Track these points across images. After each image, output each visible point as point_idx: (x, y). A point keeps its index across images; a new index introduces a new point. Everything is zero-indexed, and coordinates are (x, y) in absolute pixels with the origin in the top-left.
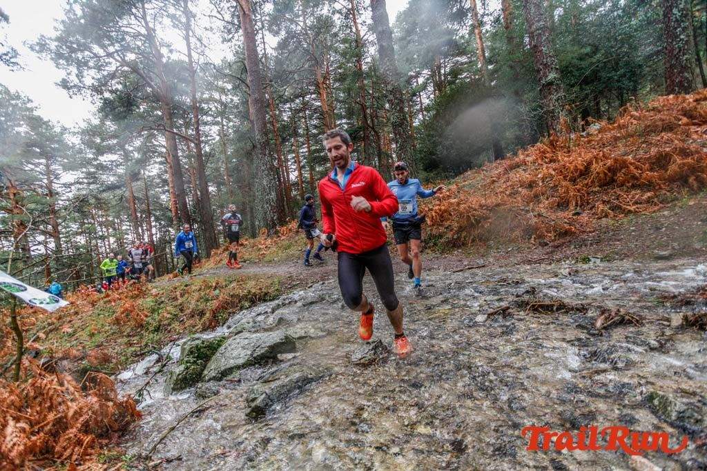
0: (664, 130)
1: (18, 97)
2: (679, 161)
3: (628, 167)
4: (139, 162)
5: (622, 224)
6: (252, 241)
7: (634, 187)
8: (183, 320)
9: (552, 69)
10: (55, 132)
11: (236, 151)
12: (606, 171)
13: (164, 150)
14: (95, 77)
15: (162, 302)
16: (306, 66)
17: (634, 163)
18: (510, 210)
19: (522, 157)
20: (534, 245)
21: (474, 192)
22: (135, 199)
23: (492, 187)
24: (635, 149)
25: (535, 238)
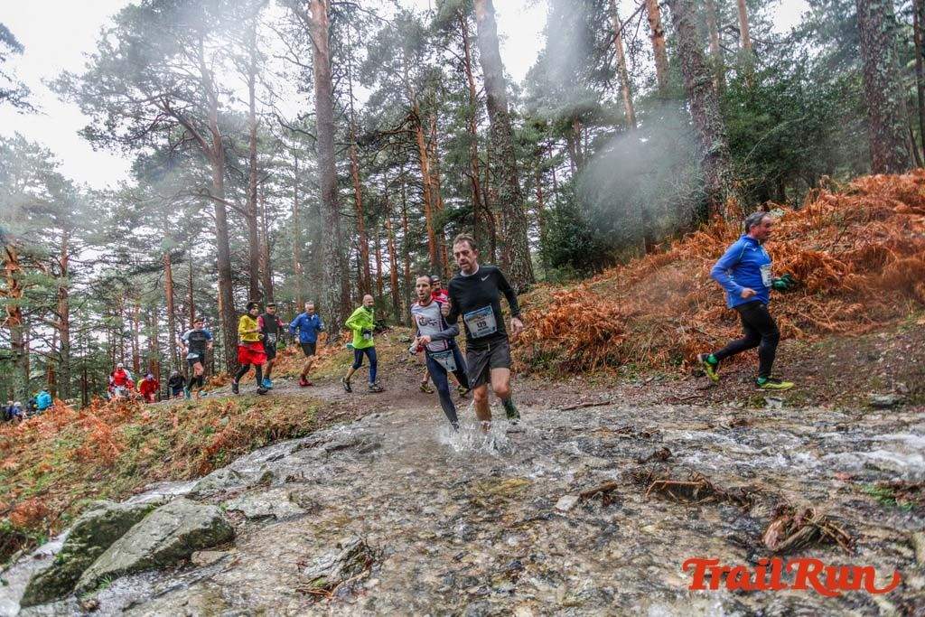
0: (872, 218)
1: (37, 150)
2: (897, 260)
3: (823, 266)
5: (816, 348)
7: (832, 294)
8: (170, 459)
9: (717, 135)
10: (80, 196)
12: (791, 270)
13: (215, 225)
14: (132, 126)
16: (405, 127)
17: (831, 261)
18: (653, 322)
19: (675, 249)
20: (685, 374)
21: (608, 295)
22: (174, 286)
23: (632, 289)
24: (832, 242)
25: (686, 363)
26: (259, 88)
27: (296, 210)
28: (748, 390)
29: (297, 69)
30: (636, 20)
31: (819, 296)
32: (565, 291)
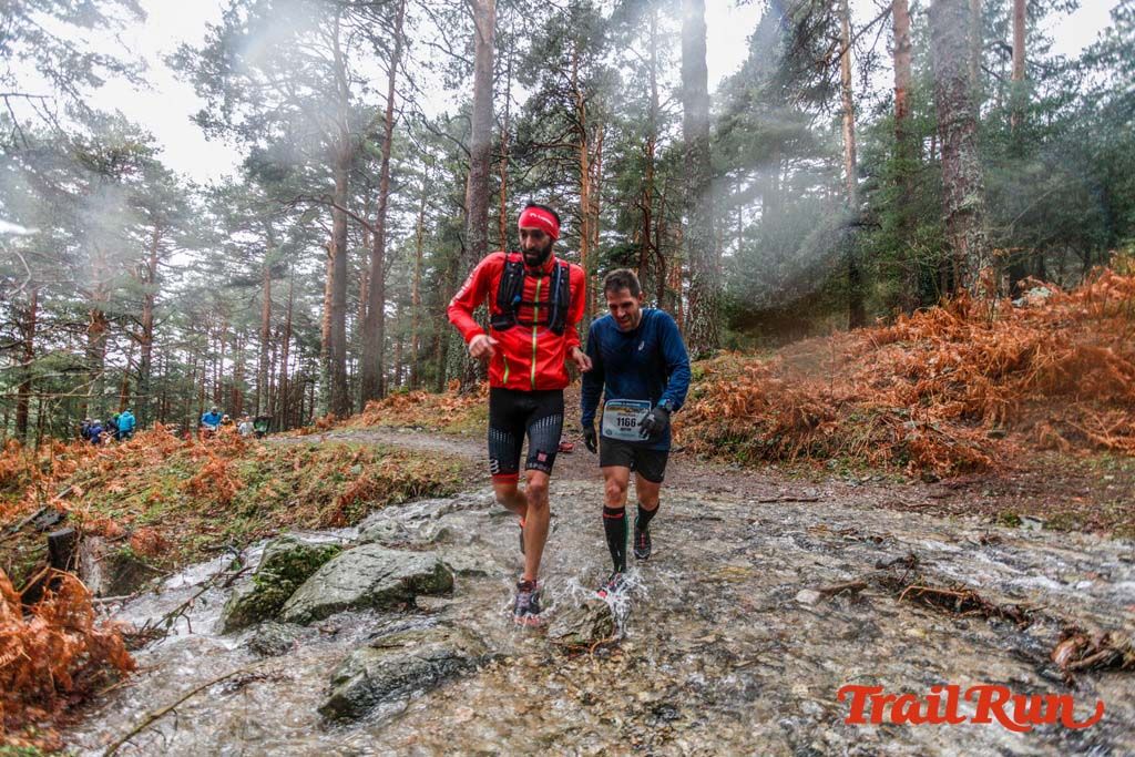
1: (137, 132)
3: (1105, 367)
4: (287, 248)
5: (1087, 465)
6: (433, 397)
7: (1114, 403)
8: (294, 505)
9: (972, 187)
10: (177, 189)
11: (437, 255)
12: (1060, 368)
13: (328, 238)
14: (249, 114)
15: (269, 470)
16: (566, 140)
17: (1118, 362)
18: (874, 411)
19: (902, 326)
20: (912, 477)
21: (813, 372)
22: (272, 305)
23: (845, 368)
24: (1117, 338)
25: (913, 466)
26: (400, 79)
27: (421, 228)
28: (996, 505)
29: (446, 59)
30: (877, 27)
31: (1095, 402)
32: (759, 362)
